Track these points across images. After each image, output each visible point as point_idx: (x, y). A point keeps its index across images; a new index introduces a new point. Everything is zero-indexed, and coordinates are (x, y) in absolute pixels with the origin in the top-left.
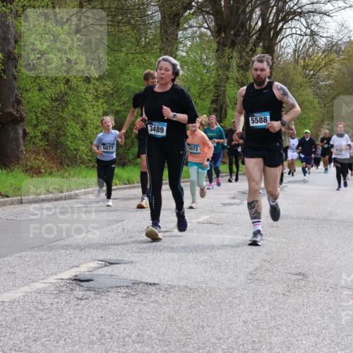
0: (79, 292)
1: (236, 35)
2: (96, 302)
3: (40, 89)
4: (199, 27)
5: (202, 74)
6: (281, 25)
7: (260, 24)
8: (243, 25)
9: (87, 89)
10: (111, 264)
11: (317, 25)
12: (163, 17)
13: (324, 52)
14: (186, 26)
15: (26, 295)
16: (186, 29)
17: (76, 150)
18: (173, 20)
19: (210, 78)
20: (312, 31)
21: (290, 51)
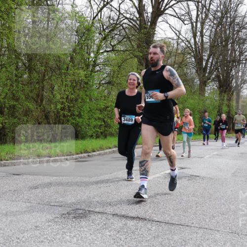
1: (226, 89)
5: (214, 102)
6: (242, 85)
7: (235, 85)
8: (229, 85)
10: (183, 168)
12: (200, 83)
14: (208, 85)
18: (204, 84)
19: (217, 104)
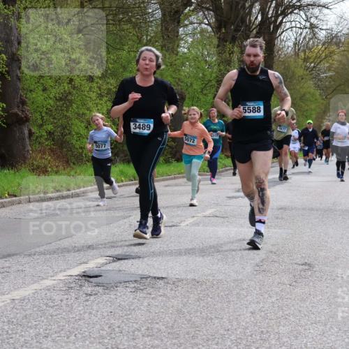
0: (88, 288)
1: (237, 30)
2: (105, 298)
3: (45, 90)
4: (200, 24)
5: (204, 70)
6: (280, 19)
7: (260, 18)
8: (243, 21)
9: (91, 88)
10: (119, 259)
11: (316, 17)
12: (164, 15)
13: (323, 44)
14: (186, 22)
15: (36, 292)
16: (187, 25)
17: (81, 148)
18: (173, 18)
19: (212, 73)
20: (311, 24)
21: (291, 44)
